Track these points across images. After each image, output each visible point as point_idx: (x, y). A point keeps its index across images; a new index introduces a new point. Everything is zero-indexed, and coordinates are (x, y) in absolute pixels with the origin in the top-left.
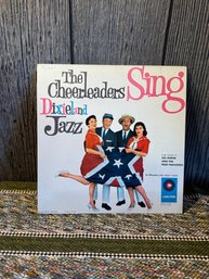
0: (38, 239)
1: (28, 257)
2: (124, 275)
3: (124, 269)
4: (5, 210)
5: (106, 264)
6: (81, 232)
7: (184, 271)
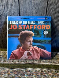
0: (10, 64)
1: (7, 69)
2: (35, 74)
3: (35, 72)
4: (1, 56)
5: (30, 71)
6: (23, 62)
7: (52, 73)
